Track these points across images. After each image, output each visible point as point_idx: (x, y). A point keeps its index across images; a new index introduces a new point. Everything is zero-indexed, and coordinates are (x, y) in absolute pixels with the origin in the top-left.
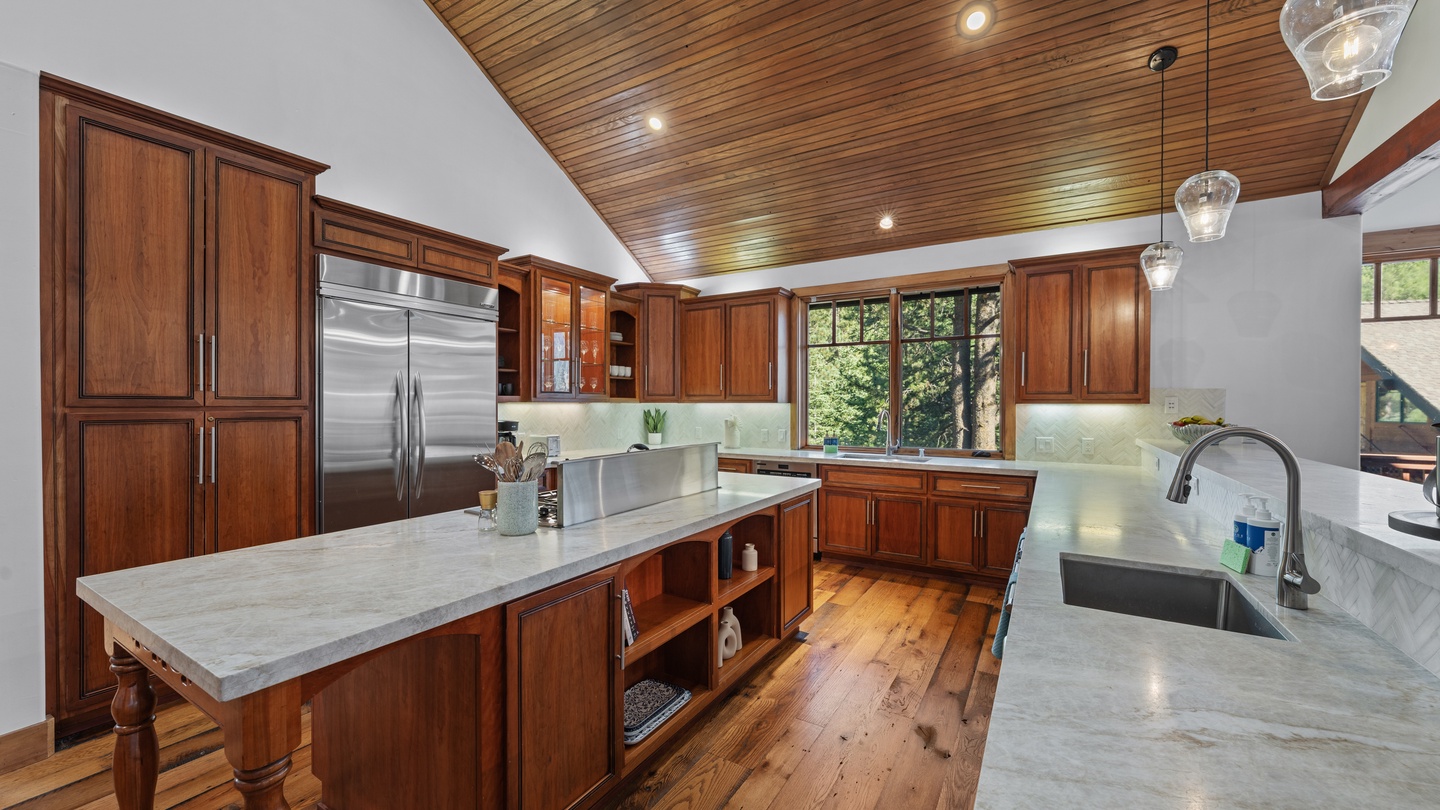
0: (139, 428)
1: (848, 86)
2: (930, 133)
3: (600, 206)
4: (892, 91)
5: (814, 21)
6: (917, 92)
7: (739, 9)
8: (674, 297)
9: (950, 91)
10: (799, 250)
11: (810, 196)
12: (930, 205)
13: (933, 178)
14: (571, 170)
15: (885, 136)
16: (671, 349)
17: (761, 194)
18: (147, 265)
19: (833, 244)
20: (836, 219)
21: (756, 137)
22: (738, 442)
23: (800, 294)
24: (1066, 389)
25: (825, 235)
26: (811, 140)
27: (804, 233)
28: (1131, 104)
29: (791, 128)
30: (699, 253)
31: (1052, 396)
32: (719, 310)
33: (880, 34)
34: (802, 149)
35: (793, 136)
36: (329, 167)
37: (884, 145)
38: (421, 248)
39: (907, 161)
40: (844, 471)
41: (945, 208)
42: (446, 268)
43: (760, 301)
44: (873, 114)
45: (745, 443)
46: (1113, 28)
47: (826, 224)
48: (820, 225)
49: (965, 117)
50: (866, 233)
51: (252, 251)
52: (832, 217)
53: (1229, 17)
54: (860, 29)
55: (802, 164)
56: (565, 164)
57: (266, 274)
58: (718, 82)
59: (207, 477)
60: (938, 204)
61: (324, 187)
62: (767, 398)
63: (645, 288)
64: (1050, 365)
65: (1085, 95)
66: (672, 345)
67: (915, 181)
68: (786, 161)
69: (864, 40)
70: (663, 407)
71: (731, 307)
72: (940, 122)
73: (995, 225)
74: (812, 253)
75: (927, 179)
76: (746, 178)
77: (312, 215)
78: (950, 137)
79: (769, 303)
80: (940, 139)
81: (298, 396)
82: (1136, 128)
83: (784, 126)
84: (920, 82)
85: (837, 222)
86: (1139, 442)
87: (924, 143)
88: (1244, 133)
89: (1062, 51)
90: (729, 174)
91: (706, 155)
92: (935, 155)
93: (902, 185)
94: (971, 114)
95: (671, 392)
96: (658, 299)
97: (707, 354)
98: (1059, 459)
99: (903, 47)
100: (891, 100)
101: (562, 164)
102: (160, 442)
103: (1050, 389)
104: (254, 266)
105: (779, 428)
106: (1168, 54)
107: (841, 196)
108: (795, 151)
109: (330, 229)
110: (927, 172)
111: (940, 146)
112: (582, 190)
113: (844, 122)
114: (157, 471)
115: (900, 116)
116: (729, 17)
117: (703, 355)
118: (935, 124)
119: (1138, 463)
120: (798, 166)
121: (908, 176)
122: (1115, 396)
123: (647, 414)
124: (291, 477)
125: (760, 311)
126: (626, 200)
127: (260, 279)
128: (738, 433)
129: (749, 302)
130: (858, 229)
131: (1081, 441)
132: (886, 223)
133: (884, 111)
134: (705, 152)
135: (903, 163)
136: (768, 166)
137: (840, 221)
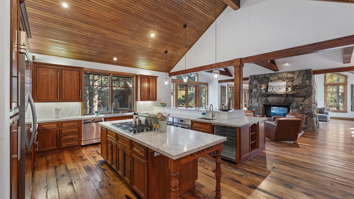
1: (128, 31)
2: (135, 47)
4: (134, 37)
5: (130, 17)
6: (138, 39)
7: (117, 4)
10: (87, 57)
11: (101, 47)
12: (126, 59)
13: (130, 54)
15: (127, 43)
17: (87, 40)
19: (98, 59)
20: (104, 54)
21: (98, 28)
22: (60, 116)
25: (98, 56)
26: (112, 36)
27: (92, 54)
28: (160, 56)
29: (109, 31)
31: (146, 100)
32: (54, 69)
33: (139, 27)
34: (108, 37)
35: (108, 33)
37: (126, 45)
39: (128, 49)
41: (128, 60)
43: (76, 70)
44: (128, 39)
45: (62, 116)
46: (164, 46)
48: (99, 54)
49: (142, 47)
52: (103, 53)
53: (173, 51)
54: (137, 24)
55: (105, 39)
58: (98, 11)
60: (127, 59)
65: (157, 52)
67: (126, 53)
68: (102, 37)
69: (136, 26)
71: (62, 70)
72: (138, 46)
73: (132, 66)
74: (90, 59)
75: (129, 54)
76: (86, 35)
78: (137, 49)
79: (79, 71)
82: (159, 59)
84: (140, 38)
85: (103, 55)
86: (153, 107)
87: (133, 48)
89: (158, 45)
90: (80, 31)
91: (77, 23)
93: (124, 53)
97: (50, 85)
98: (143, 111)
99: (141, 32)
105: (76, 110)
106: (166, 52)
107: (109, 50)
108: (106, 36)
110: (130, 53)
115: (132, 41)
116: (114, 3)
118: (137, 46)
119: (153, 111)
120: (104, 39)
121: (126, 52)
122: (153, 100)
125: (75, 73)
129: (71, 69)
130: (107, 58)
131: (146, 107)
132: (115, 59)
133: (130, 39)
134: (77, 22)
135: (127, 49)
136: (96, 35)
137: (104, 55)
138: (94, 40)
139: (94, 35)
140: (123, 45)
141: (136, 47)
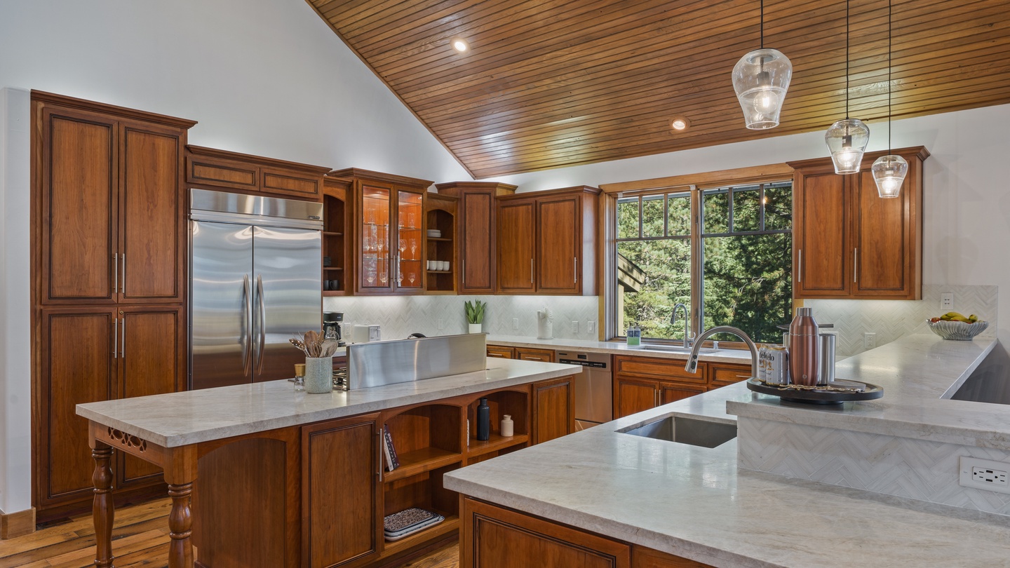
0: (80, 318)
1: (620, 14)
2: (701, 49)
3: (420, 113)
4: (659, 17)
6: (681, 18)
8: (489, 194)
9: (710, 16)
10: (604, 148)
11: (606, 103)
12: (717, 108)
13: (712, 86)
14: (392, 84)
15: (662, 53)
16: (487, 244)
17: (561, 101)
18: (85, 208)
19: (634, 143)
20: (632, 121)
21: (548, 55)
22: (550, 333)
23: (607, 190)
24: (839, 285)
25: (625, 135)
26: (596, 56)
27: (606, 134)
29: (578, 48)
30: (517, 151)
31: (827, 292)
32: (530, 207)
34: (590, 64)
35: (580, 54)
36: (197, 122)
37: (661, 60)
38: (262, 175)
40: (635, 362)
42: (282, 189)
43: (567, 198)
44: (646, 35)
45: (558, 332)
47: (625, 126)
48: (619, 126)
49: (728, 36)
50: (663, 134)
51: (147, 191)
52: (629, 120)
55: (593, 76)
56: (388, 79)
57: (155, 206)
58: (509, 14)
59: (119, 354)
60: (724, 107)
61: (195, 138)
62: (573, 291)
63: (462, 186)
64: (825, 262)
65: (832, 17)
66: (488, 240)
67: (697, 89)
68: (578, 74)
70: (483, 298)
71: (541, 204)
72: (707, 41)
74: (617, 151)
75: (707, 87)
76: (545, 88)
77: (186, 159)
79: (574, 200)
80: (712, 54)
81: (176, 295)
83: (571, 46)
84: (682, 10)
85: (634, 124)
87: (697, 57)
88: (990, 44)
90: (530, 85)
91: (506, 71)
92: (710, 67)
93: (686, 92)
94: (733, 34)
95: (487, 285)
96: (475, 197)
97: (520, 249)
100: (660, 24)
101: (384, 79)
102: (92, 327)
103: (825, 285)
104: (148, 201)
105: (588, 320)
107: (633, 102)
108: (585, 66)
109: (197, 168)
110: (707, 81)
111: (713, 60)
112: (403, 100)
113: (621, 43)
114: (90, 349)
115: (670, 36)
117: (516, 251)
118: (703, 42)
120: (589, 77)
121: (690, 84)
123: (468, 306)
124: (171, 355)
125: (567, 207)
126: (442, 108)
127: (152, 210)
128: (550, 325)
129: (556, 199)
130: (654, 130)
131: (864, 335)
132: (679, 125)
133: (655, 33)
134: (506, 68)
135: (682, 73)
136: (563, 78)
137: (637, 123)
138: (574, 93)
139: (559, 79)
140: (657, 66)
141: (707, 48)
